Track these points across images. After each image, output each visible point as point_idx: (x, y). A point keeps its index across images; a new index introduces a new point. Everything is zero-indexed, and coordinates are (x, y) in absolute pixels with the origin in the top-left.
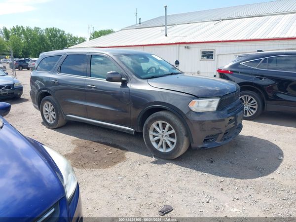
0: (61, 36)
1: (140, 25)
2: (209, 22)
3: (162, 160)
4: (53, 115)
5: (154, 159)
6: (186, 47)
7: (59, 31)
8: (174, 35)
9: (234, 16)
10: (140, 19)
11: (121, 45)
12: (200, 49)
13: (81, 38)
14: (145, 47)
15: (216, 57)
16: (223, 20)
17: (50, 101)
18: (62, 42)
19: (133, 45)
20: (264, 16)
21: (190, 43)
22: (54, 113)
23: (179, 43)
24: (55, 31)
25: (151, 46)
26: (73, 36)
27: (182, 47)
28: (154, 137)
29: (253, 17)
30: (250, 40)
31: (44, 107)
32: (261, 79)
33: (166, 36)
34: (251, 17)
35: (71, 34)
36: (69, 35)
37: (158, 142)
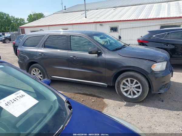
0: (7, 18)
1: (66, 11)
2: (110, 9)
3: (131, 103)
4: (40, 77)
5: (125, 103)
6: (100, 25)
7: (5, 14)
8: (91, 17)
9: (124, 5)
10: (65, 7)
11: (57, 24)
12: (109, 26)
13: (21, 19)
14: (73, 25)
15: (120, 30)
16: (118, 7)
17: (37, 68)
18: (8, 22)
19: (65, 24)
20: (142, 4)
21: (103, 22)
22: (41, 75)
23: (96, 22)
24: (2, 14)
25: (78, 25)
26: (15, 18)
27: (98, 25)
28: (124, 88)
29: (136, 5)
30: (140, 20)
31: (32, 72)
32: (167, 45)
33: (86, 17)
34: (134, 5)
35: (13, 16)
36: (12, 17)
37: (127, 92)
